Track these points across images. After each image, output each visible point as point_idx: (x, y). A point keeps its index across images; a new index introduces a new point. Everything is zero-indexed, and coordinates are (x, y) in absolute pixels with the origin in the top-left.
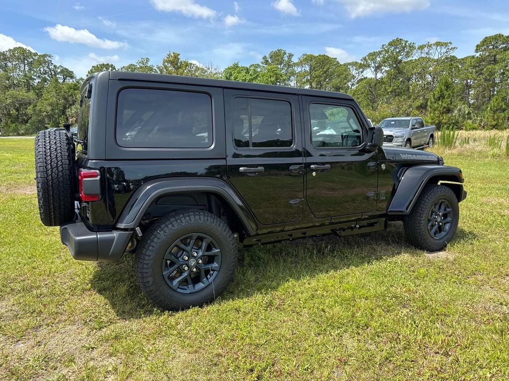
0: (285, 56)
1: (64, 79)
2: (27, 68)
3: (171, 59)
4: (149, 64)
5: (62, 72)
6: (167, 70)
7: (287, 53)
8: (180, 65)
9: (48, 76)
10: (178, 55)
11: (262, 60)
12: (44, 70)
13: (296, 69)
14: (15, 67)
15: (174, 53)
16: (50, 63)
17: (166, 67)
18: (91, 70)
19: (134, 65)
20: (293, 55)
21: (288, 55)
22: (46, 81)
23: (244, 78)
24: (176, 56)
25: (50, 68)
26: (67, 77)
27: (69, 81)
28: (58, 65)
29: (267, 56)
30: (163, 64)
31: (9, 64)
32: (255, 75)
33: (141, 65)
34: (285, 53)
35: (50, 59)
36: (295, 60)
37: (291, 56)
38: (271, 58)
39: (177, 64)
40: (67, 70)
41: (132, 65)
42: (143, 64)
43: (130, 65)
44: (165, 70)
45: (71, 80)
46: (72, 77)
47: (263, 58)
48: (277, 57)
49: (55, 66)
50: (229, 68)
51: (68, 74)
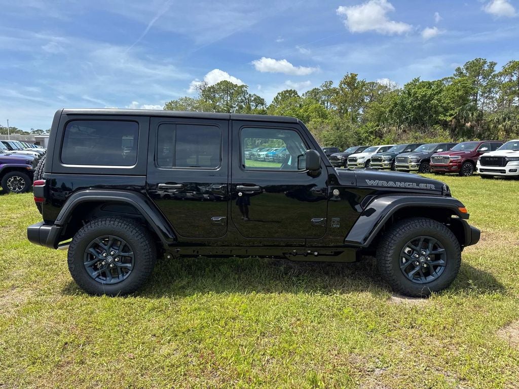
0: (486, 65)
1: (257, 106)
2: (229, 98)
3: (348, 80)
4: (332, 86)
5: (255, 99)
6: (343, 92)
7: (488, 62)
8: (357, 85)
9: (244, 104)
10: (356, 75)
11: (455, 73)
12: (242, 99)
13: (502, 79)
14: (221, 98)
15: (351, 74)
16: (245, 92)
17: (342, 89)
18: (276, 97)
19: (318, 89)
20: (495, 64)
21: (489, 64)
22: (242, 109)
23: (424, 93)
24: (353, 77)
25: (246, 97)
26: (259, 104)
27: (260, 108)
28: (252, 94)
29: (462, 67)
30: (340, 86)
31: (217, 96)
32: (438, 89)
33: (325, 88)
34: (485, 62)
35: (246, 89)
36: (498, 69)
37: (493, 65)
38: (467, 69)
39: (354, 85)
40: (259, 97)
41: (315, 89)
42: (326, 86)
43: (314, 89)
44: (341, 92)
45: (262, 107)
46: (262, 104)
47: (456, 70)
48: (476, 68)
49: (250, 95)
50: (408, 85)
51: (260, 101)
